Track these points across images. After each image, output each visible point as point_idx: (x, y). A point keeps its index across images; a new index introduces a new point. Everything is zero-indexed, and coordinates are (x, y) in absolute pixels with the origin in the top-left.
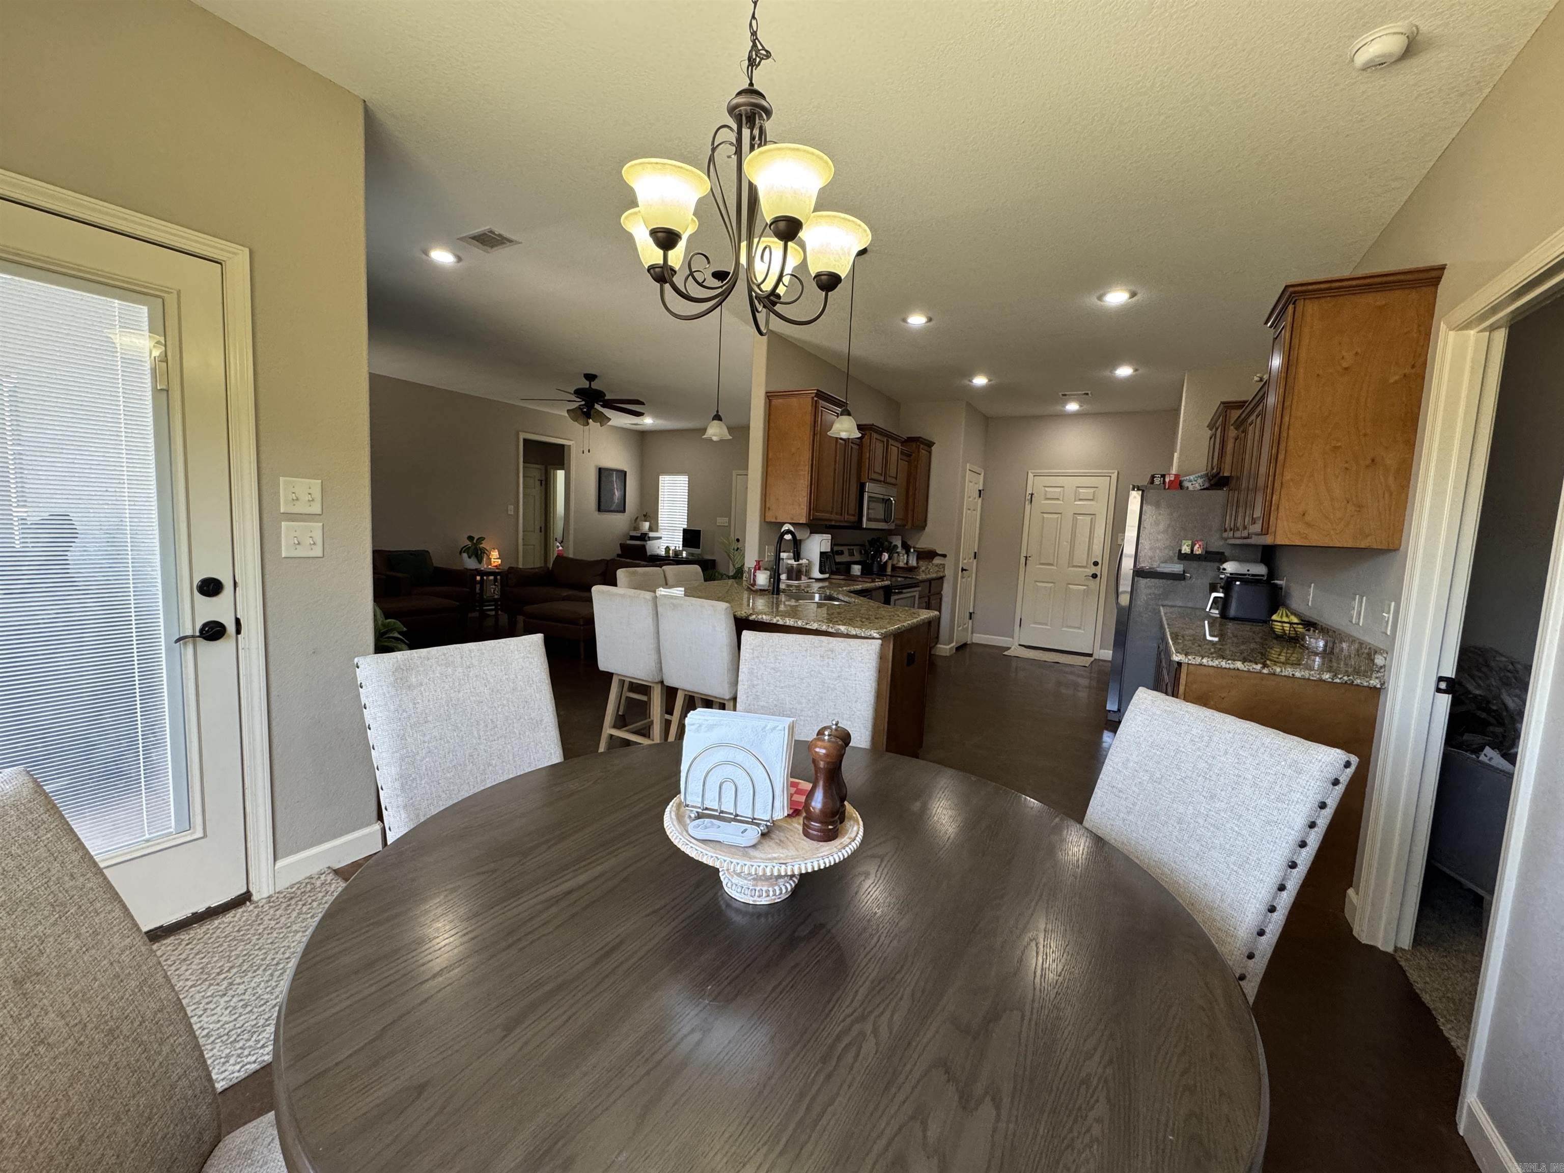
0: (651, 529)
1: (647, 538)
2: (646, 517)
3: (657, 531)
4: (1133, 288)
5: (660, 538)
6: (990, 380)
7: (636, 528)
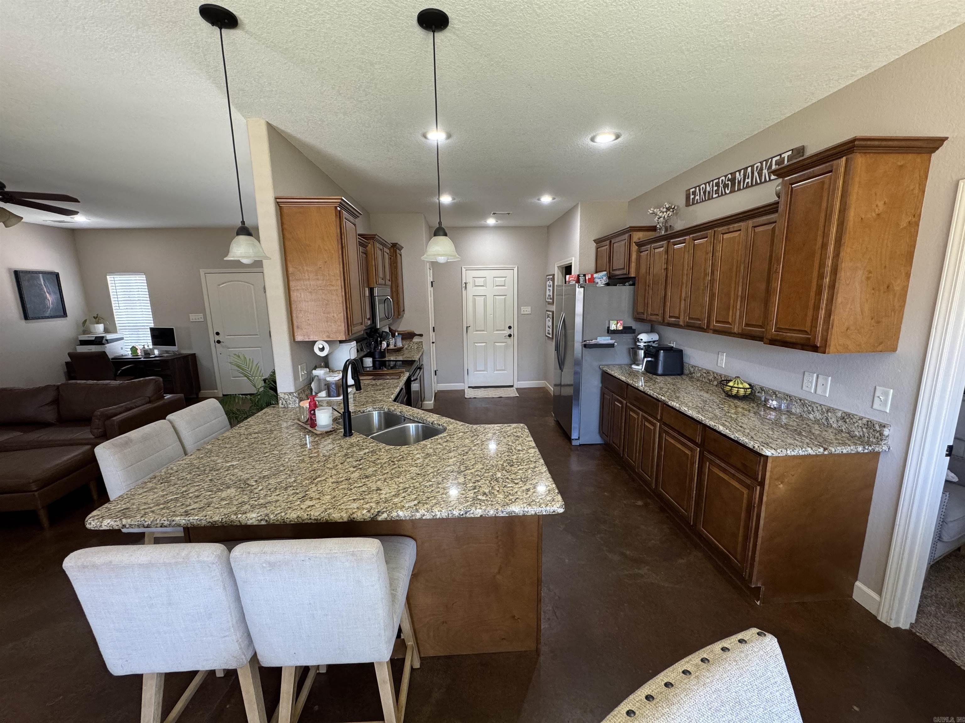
0: (106, 331)
1: (104, 341)
2: (97, 319)
3: (115, 331)
4: (617, 131)
5: (122, 339)
6: (454, 199)
7: (86, 331)
